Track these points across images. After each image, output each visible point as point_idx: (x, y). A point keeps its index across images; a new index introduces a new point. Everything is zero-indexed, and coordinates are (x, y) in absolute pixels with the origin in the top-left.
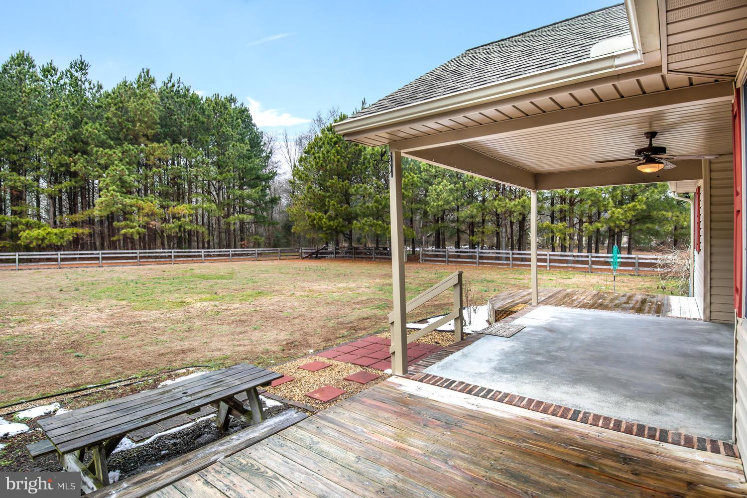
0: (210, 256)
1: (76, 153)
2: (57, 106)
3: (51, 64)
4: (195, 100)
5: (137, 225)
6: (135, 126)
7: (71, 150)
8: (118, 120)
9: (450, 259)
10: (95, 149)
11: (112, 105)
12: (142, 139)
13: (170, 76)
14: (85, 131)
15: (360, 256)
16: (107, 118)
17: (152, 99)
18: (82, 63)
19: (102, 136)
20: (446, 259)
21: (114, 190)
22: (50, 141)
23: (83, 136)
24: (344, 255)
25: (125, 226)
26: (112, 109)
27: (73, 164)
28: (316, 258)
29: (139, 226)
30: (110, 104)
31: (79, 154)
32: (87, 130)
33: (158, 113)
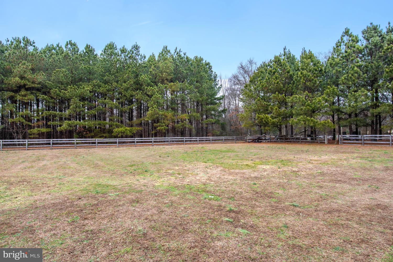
0: (202, 141)
1: (137, 90)
2: (129, 67)
3: (124, 47)
4: (188, 60)
5: (165, 125)
6: (162, 74)
7: (134, 89)
8: (155, 72)
9: (365, 142)
10: (146, 87)
11: (152, 65)
12: (166, 81)
13: (176, 48)
14: (141, 79)
15: (288, 141)
16: (151, 72)
17: (170, 61)
18: (137, 46)
19: (149, 80)
20: (362, 142)
21: (155, 107)
22: (127, 84)
23: (140, 81)
24: (276, 140)
25: (159, 126)
26: (152, 67)
27: (136, 95)
28: (258, 142)
29: (166, 126)
30: (151, 65)
31: (139, 90)
32: (142, 78)
33: (173, 67)
